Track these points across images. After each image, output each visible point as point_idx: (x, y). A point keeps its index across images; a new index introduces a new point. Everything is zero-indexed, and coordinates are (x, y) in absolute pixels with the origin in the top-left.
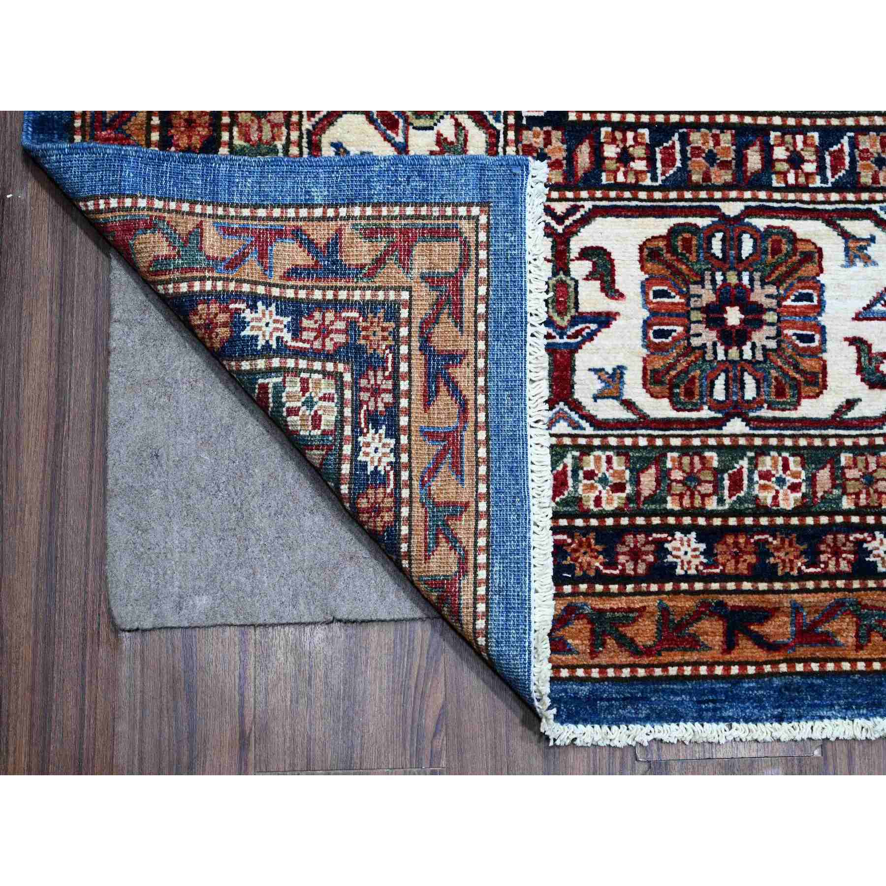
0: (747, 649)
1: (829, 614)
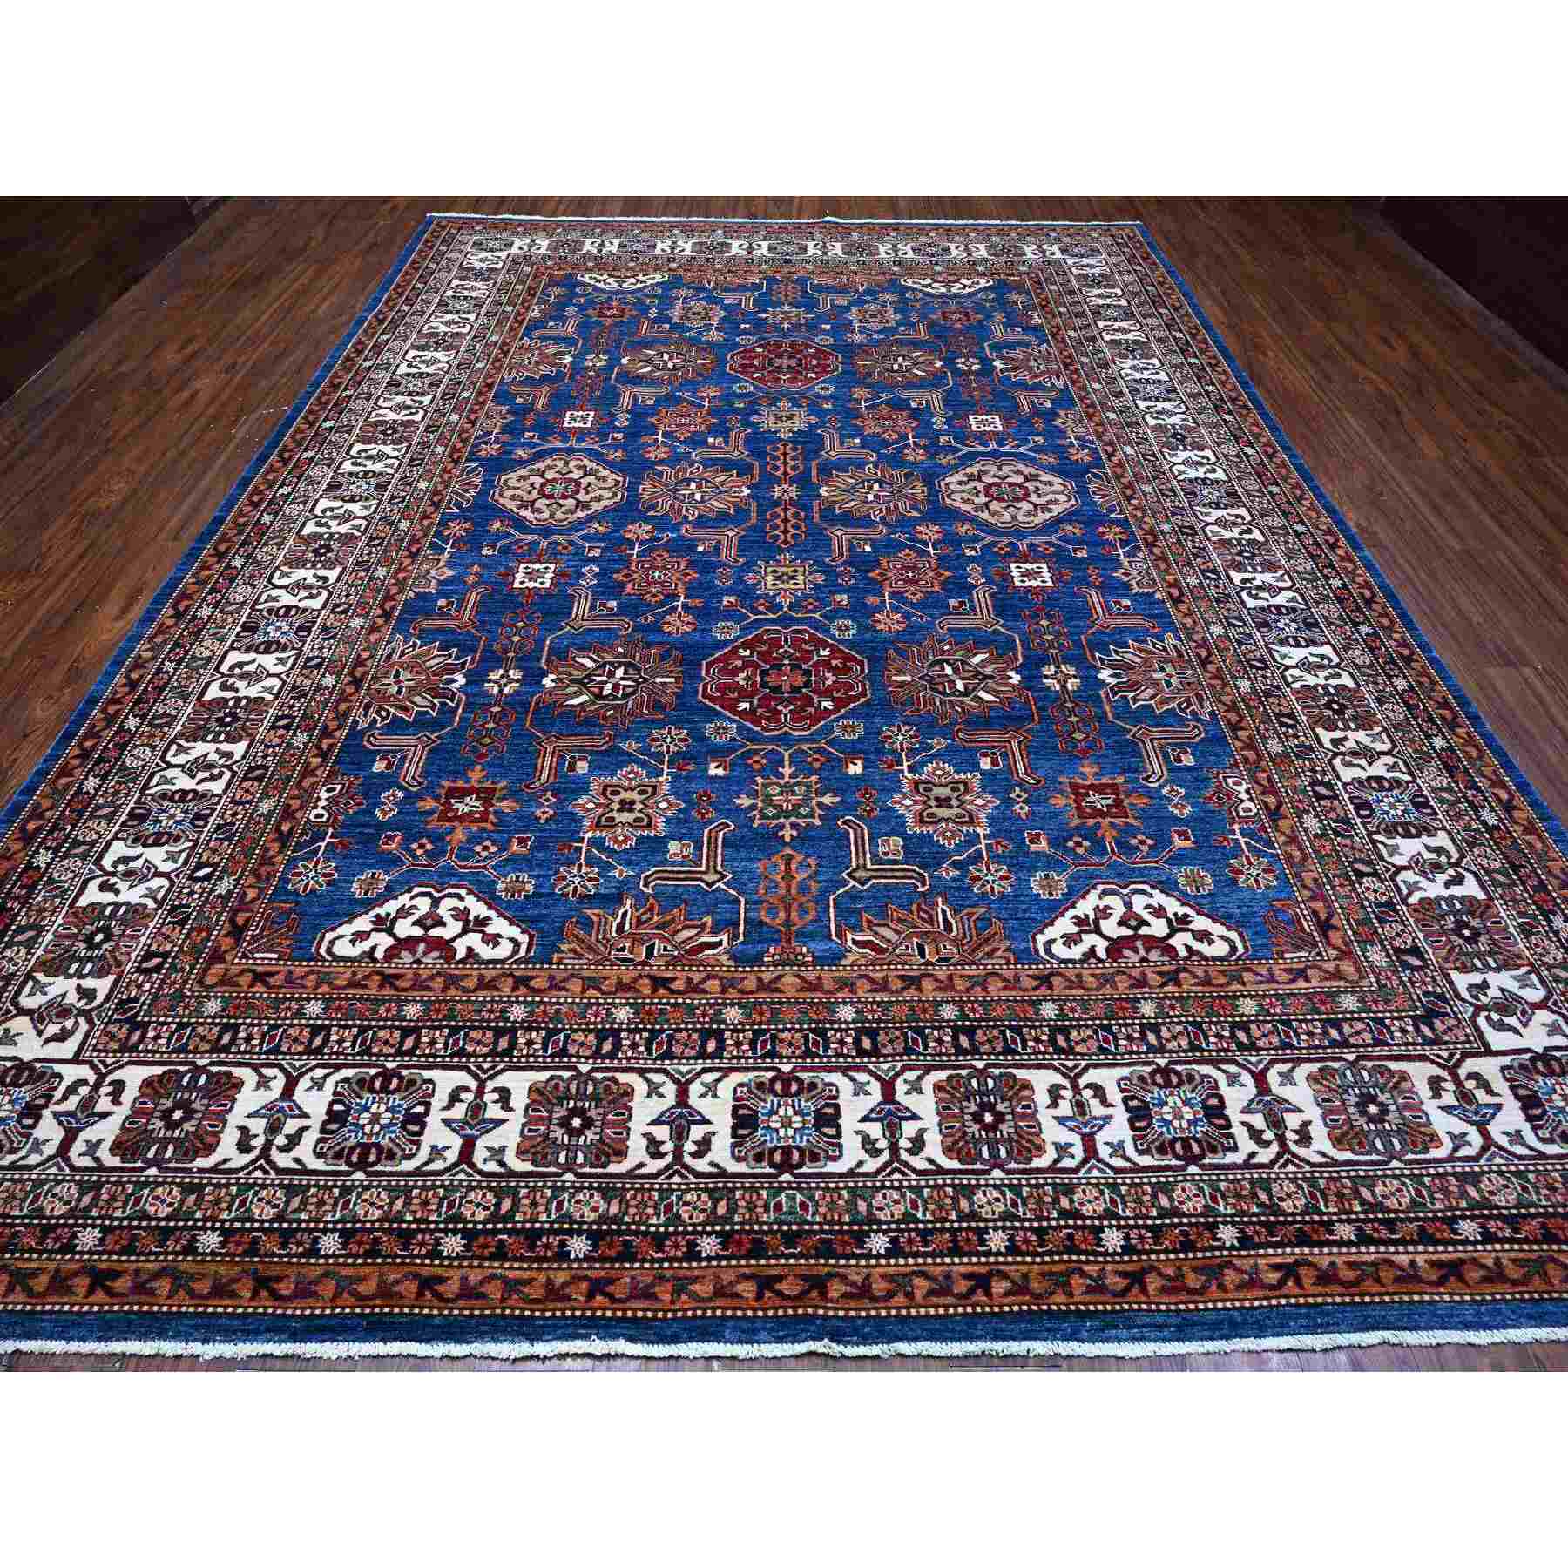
0: (100, 1296)
1: (156, 1276)
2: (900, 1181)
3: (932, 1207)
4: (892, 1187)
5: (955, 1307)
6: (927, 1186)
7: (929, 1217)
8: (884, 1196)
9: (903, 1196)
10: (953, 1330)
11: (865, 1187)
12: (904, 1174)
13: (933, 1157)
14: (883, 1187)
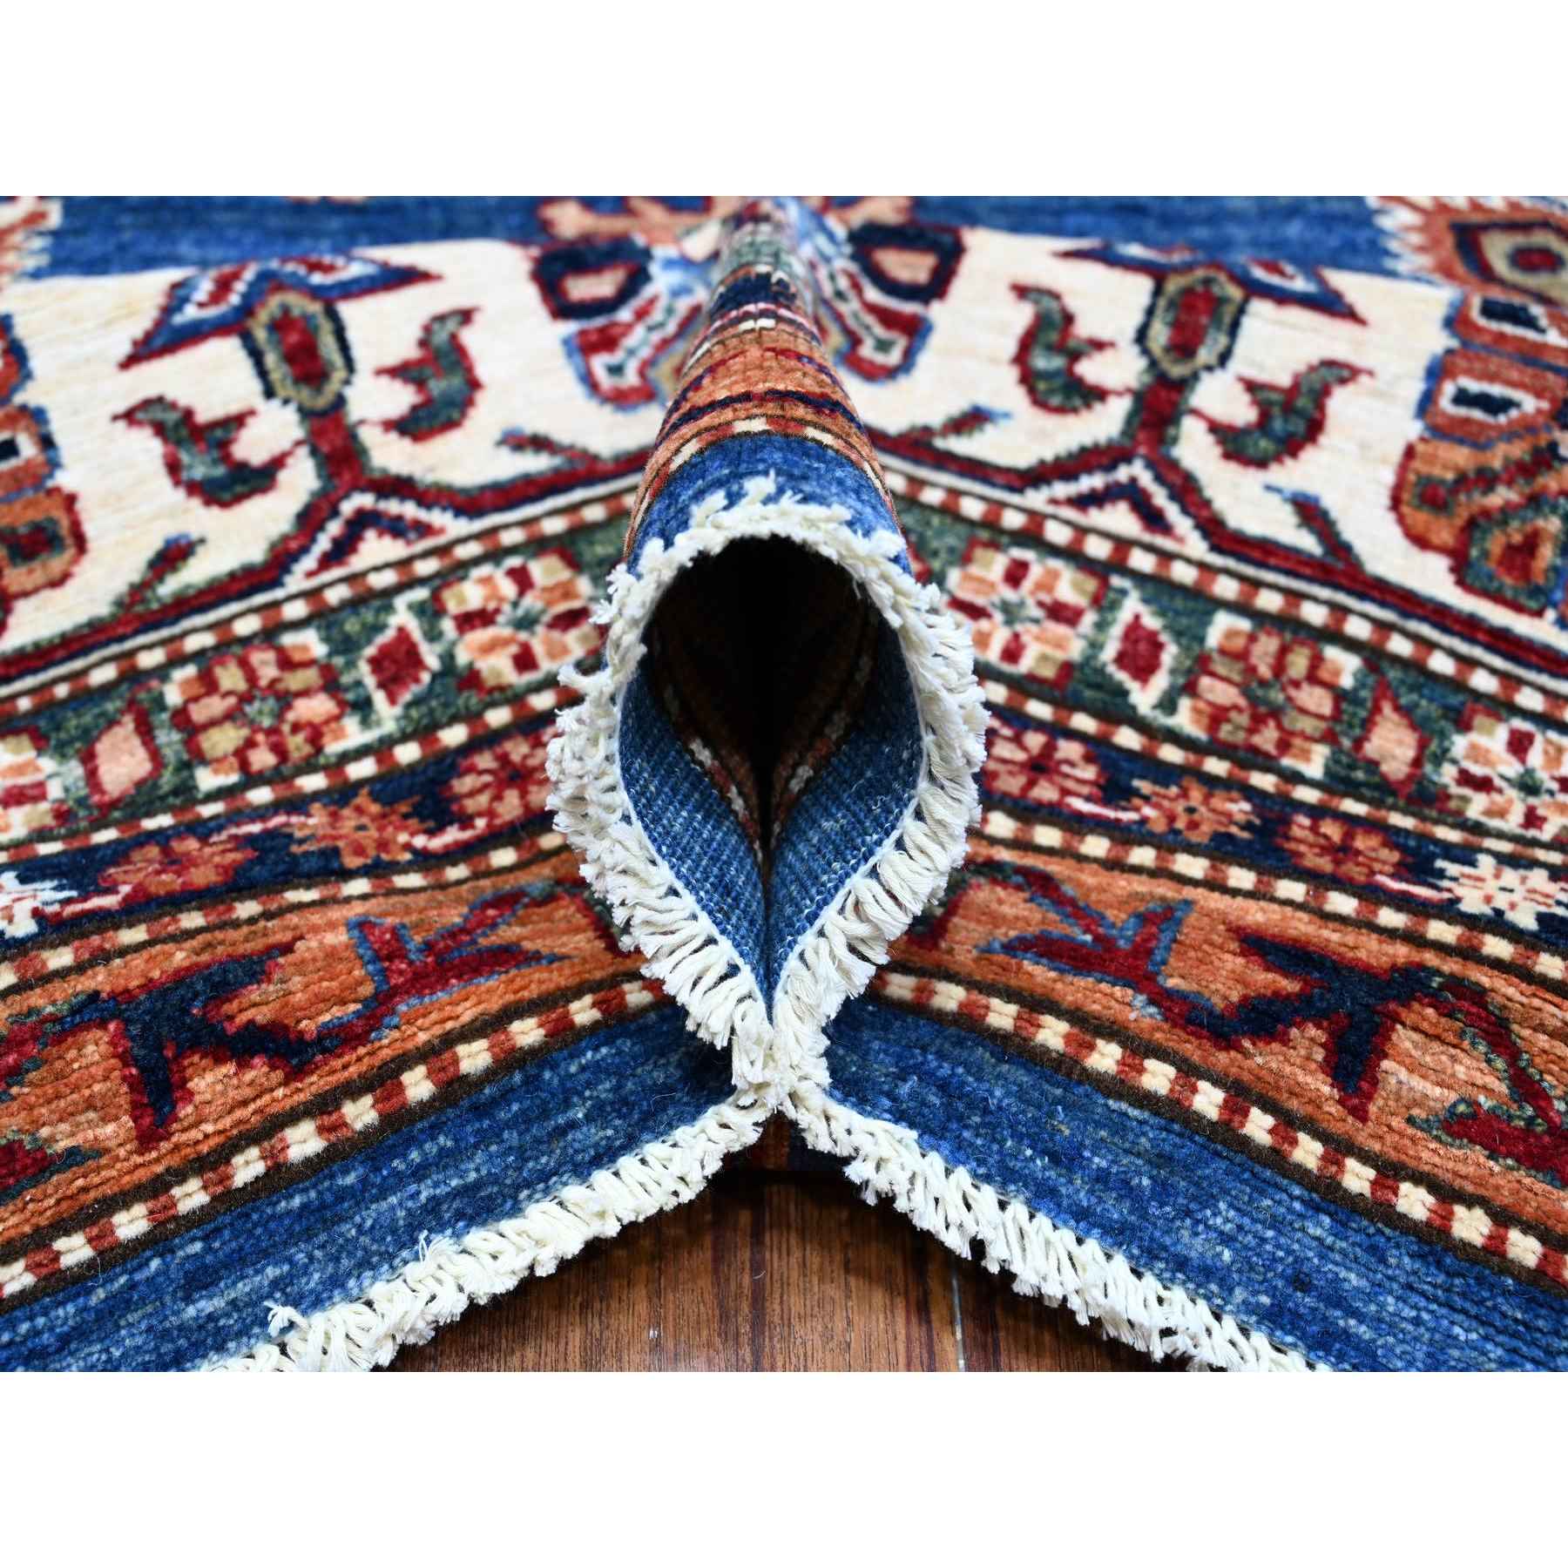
2: (1123, 545)
3: (1218, 691)
4: (1073, 554)
5: (1138, 1048)
6: (1241, 608)
7: (1185, 719)
8: (1016, 574)
9: (1104, 602)
10: (1066, 1158)
11: (949, 510)
12: (1153, 519)
13: (1332, 502)
14: (1031, 536)
